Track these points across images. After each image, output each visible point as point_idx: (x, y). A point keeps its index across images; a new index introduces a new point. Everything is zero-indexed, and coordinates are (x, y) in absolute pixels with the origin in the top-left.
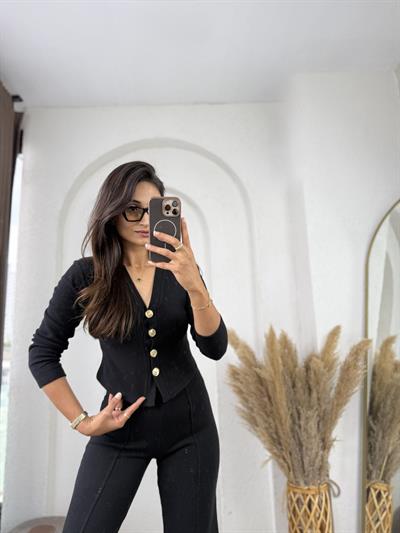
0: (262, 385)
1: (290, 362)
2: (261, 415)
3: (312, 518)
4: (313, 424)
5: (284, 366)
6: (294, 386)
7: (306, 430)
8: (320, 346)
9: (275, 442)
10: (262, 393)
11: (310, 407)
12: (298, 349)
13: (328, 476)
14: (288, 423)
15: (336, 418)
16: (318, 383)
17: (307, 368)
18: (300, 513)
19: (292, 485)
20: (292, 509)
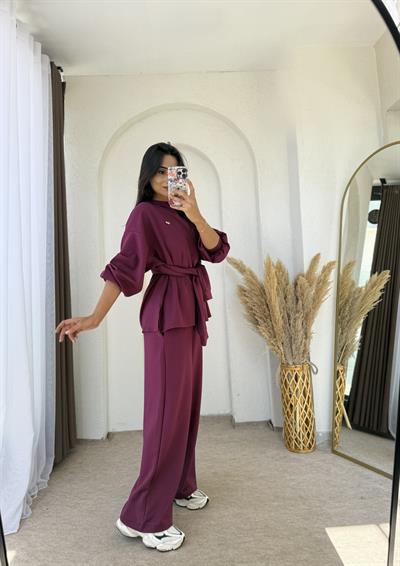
0: (263, 297)
1: (283, 281)
2: (262, 318)
3: (298, 386)
4: (299, 322)
5: (279, 283)
6: (286, 298)
7: (294, 327)
8: (306, 269)
9: (272, 336)
10: (262, 302)
11: (297, 312)
12: (290, 272)
13: (309, 359)
16: (303, 294)
17: (296, 284)
18: (290, 384)
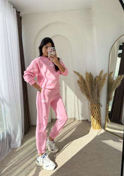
0: (85, 84)
1: (91, 79)
2: (84, 90)
4: (96, 92)
5: (90, 79)
6: (92, 84)
8: (98, 75)
9: (88, 96)
11: (96, 88)
12: (94, 76)
13: (99, 102)
14: (91, 91)
17: (95, 80)
18: (93, 110)
20: (91, 109)
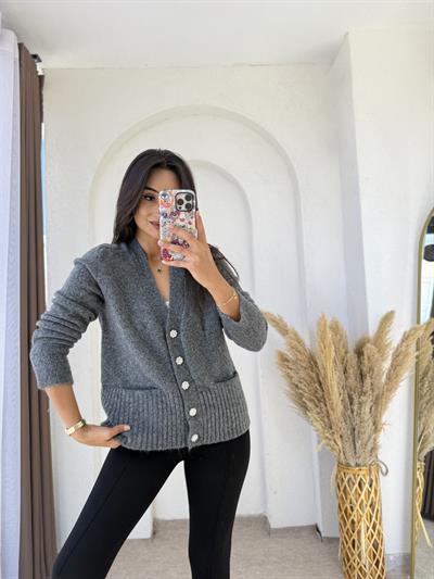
0: (314, 371)
1: (341, 348)
2: (311, 400)
3: (363, 497)
5: (336, 352)
6: (345, 372)
7: (359, 414)
8: (372, 330)
9: (326, 425)
10: (312, 378)
11: (363, 393)
12: (348, 334)
13: (377, 456)
14: (340, 408)
15: (386, 403)
16: (371, 369)
17: (359, 353)
19: (343, 466)
20: (342, 489)
